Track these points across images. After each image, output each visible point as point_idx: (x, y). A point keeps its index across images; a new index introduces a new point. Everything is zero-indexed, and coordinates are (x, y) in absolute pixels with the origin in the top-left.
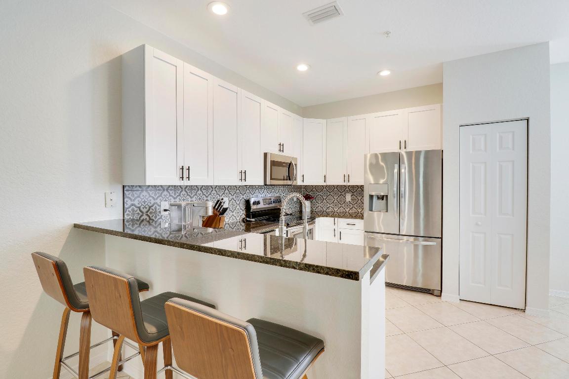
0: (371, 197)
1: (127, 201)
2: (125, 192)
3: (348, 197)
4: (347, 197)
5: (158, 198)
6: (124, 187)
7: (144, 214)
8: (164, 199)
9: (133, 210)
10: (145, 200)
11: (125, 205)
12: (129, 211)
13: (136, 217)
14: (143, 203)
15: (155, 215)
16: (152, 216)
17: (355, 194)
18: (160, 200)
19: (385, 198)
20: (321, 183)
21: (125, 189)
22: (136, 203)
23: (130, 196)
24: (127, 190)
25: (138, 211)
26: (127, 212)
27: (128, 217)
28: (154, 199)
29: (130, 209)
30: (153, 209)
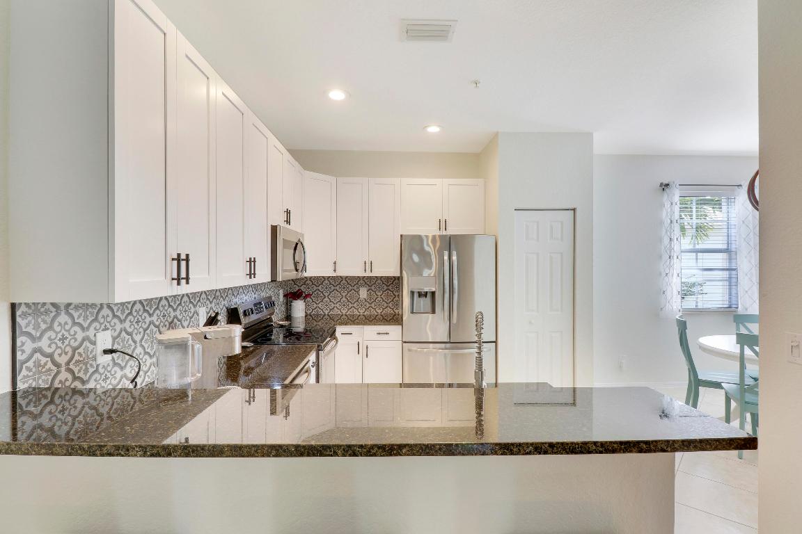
0: (412, 293)
1: (23, 344)
2: (18, 319)
3: (363, 293)
4: (361, 292)
5: (90, 325)
6: (13, 307)
7: (63, 369)
8: (103, 327)
9: (38, 364)
10: (63, 335)
11: (19, 354)
12: (29, 369)
13: (43, 381)
14: (60, 344)
15: (84, 367)
16: (79, 371)
17: (373, 288)
18: (95, 329)
19: (429, 295)
20: (329, 272)
21: (18, 313)
22: (44, 344)
23: (30, 329)
24: (24, 315)
25: (50, 365)
26: (24, 372)
27: (26, 386)
28: (83, 329)
29: (30, 364)
30: (80, 354)
